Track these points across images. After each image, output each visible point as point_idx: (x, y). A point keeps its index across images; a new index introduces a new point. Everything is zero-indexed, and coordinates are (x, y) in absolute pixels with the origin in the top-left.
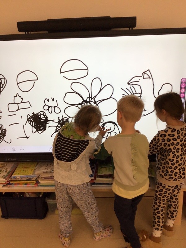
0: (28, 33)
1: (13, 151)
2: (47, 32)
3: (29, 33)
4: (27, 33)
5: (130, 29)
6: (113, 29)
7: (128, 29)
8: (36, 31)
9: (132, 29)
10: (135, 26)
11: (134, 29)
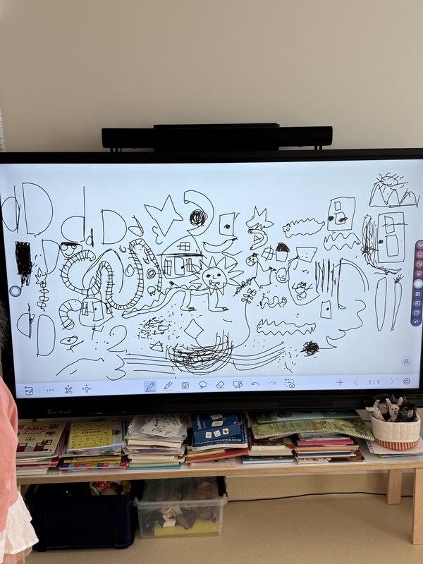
0: (117, 150)
1: (66, 393)
3: (119, 150)
4: (114, 150)
5: (316, 148)
6: (281, 149)
7: (312, 148)
9: (321, 148)
11: (324, 148)
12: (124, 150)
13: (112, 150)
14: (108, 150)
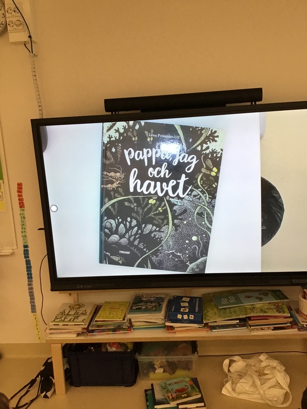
2: (139, 111)
3: (117, 113)
4: (114, 113)
5: (252, 104)
6: (227, 105)
7: (249, 103)
9: (255, 103)
10: (261, 100)
12: (120, 113)
14: (110, 113)
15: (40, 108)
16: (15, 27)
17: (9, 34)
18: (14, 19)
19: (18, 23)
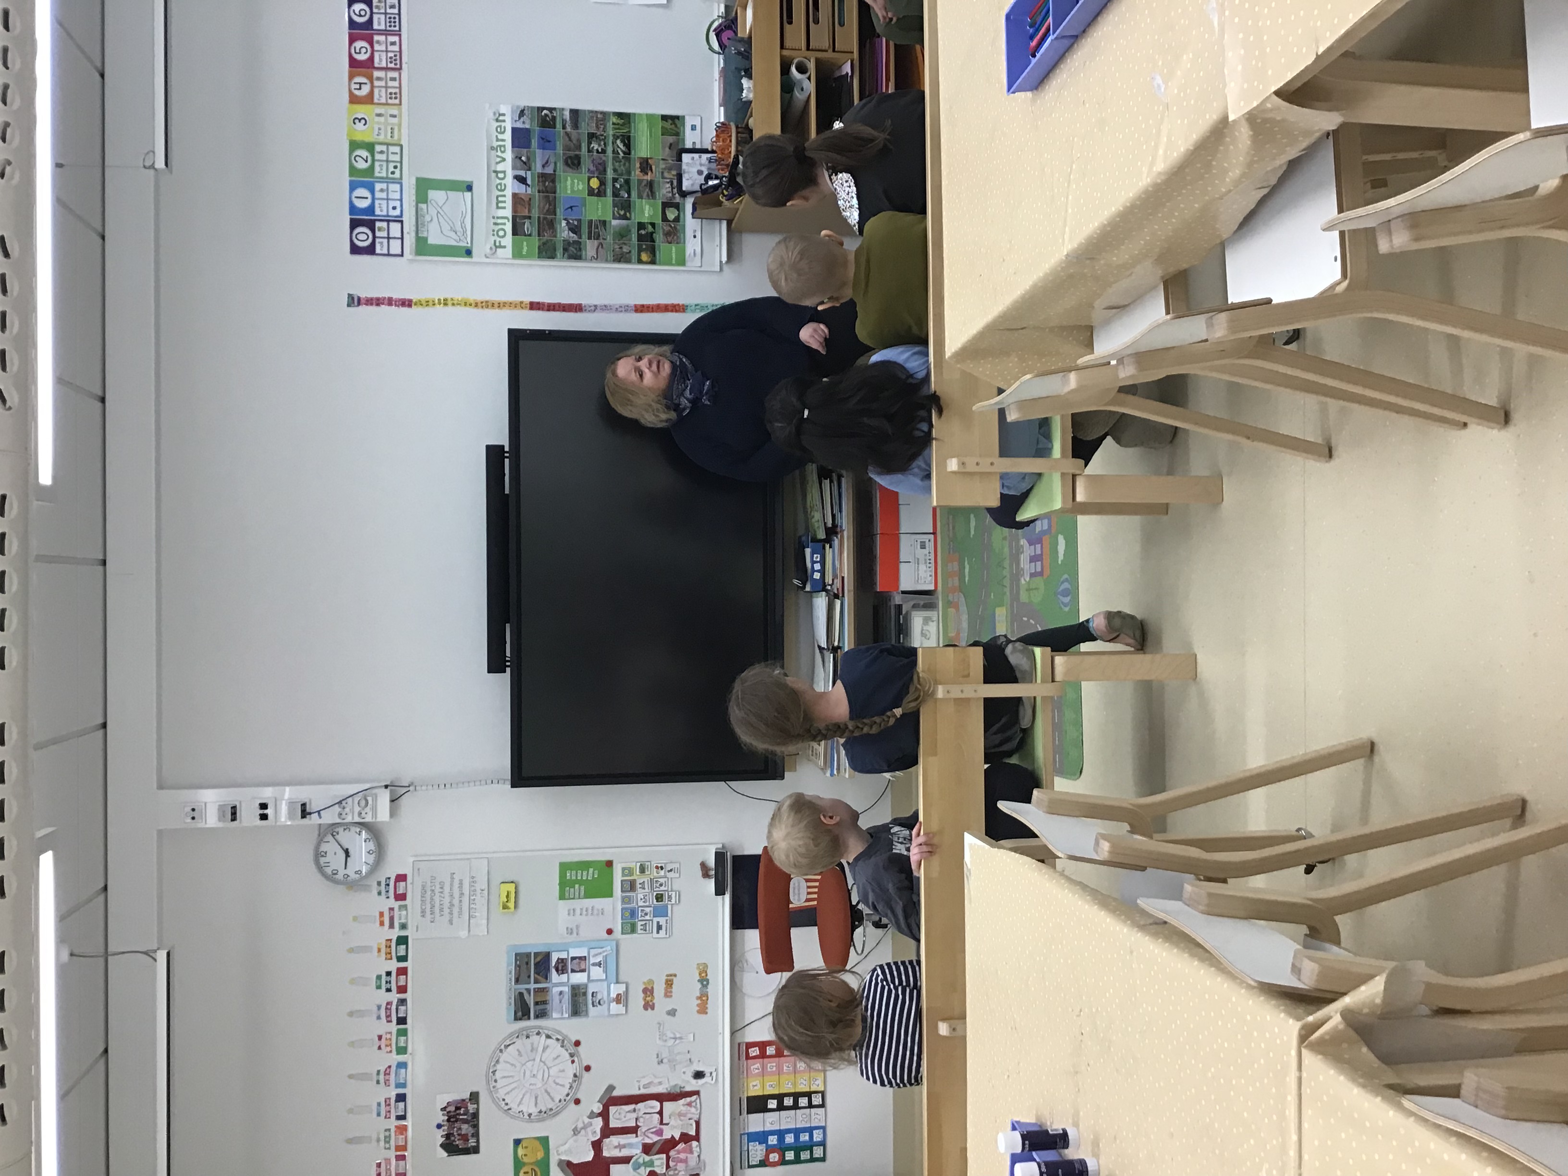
0: (508, 661)
2: (508, 626)
3: (507, 659)
4: (508, 664)
5: (507, 457)
6: (507, 491)
7: (507, 461)
8: (506, 643)
9: (507, 452)
10: (503, 447)
11: (507, 449)
12: (508, 654)
13: (508, 666)
14: (508, 670)
15: (495, 781)
16: (368, 809)
17: (379, 820)
18: (357, 809)
19: (363, 803)
